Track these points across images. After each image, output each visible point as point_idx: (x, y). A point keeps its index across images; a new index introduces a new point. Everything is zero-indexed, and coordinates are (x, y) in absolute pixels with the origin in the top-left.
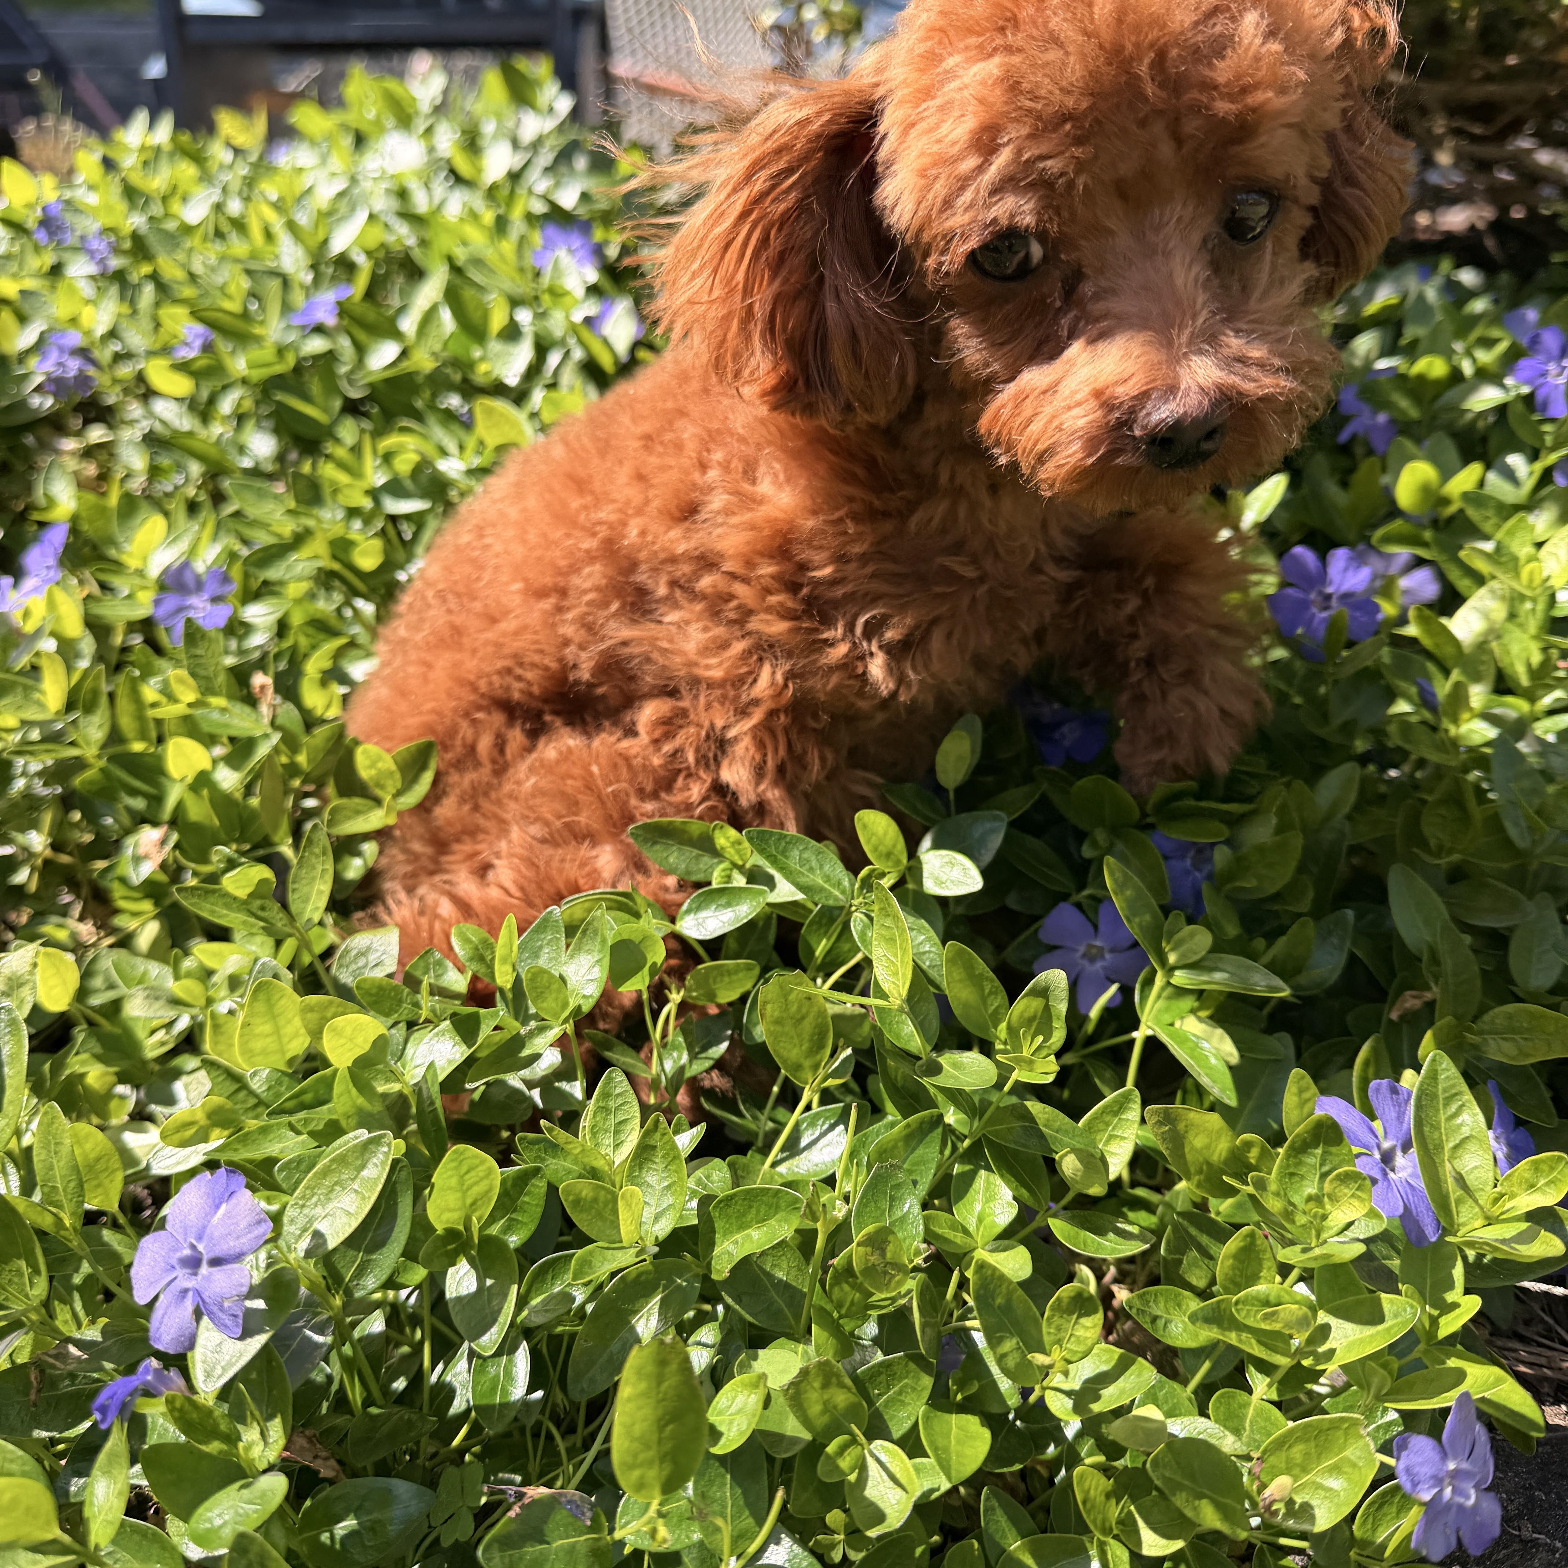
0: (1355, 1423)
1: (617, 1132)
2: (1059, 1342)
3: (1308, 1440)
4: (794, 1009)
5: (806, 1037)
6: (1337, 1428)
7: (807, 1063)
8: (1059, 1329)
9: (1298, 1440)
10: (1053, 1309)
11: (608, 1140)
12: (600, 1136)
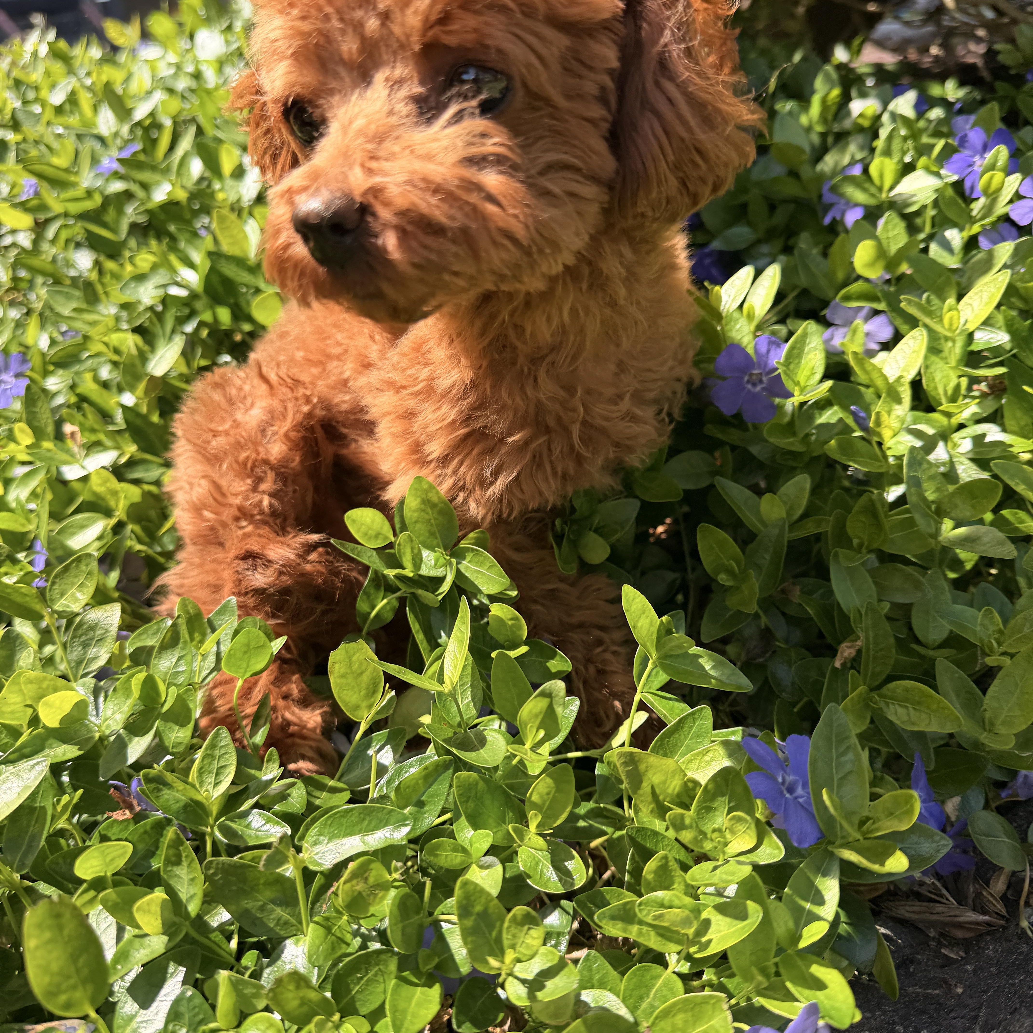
0: (719, 1000)
1: (217, 774)
2: (513, 947)
3: (686, 1011)
4: (356, 666)
5: (364, 685)
6: (707, 1003)
7: (364, 704)
8: (514, 936)
9: (680, 1010)
10: (510, 921)
11: (211, 779)
12: (205, 776)
